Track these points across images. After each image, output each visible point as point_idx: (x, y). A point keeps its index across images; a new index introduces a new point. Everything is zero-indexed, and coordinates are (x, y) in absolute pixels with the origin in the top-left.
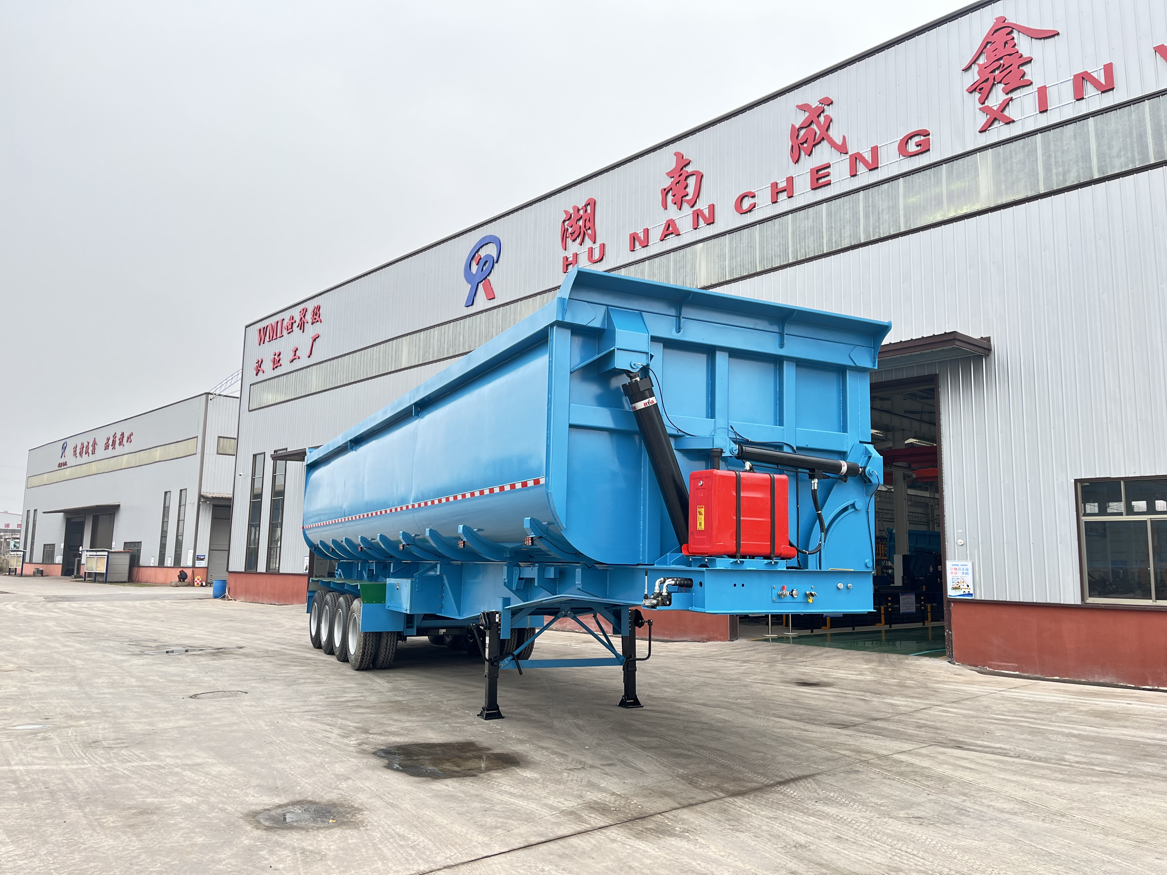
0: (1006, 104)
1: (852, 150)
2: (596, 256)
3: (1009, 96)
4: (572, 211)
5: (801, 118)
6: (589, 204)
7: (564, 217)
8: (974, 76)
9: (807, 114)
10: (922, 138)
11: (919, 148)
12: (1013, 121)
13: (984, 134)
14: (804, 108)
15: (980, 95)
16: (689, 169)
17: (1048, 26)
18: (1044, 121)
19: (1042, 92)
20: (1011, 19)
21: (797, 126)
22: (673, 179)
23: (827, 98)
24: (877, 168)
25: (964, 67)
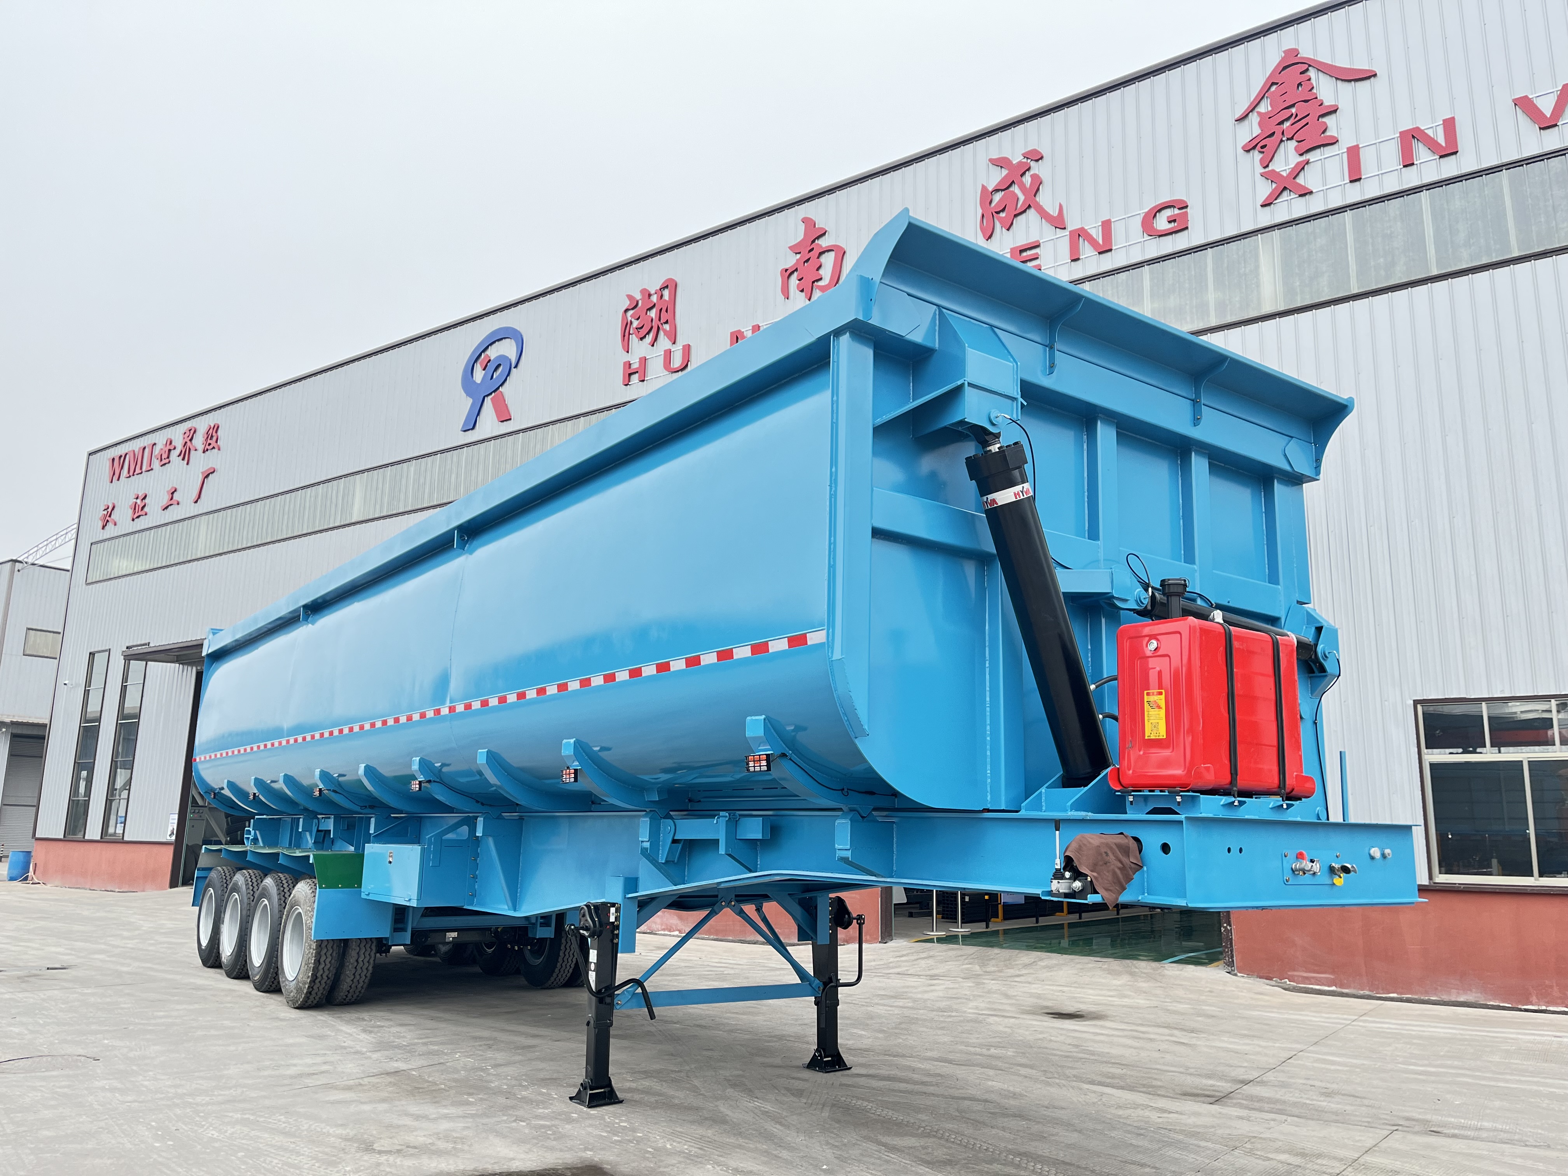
0: (1301, 168)
1: (1073, 224)
2: (677, 362)
3: (1304, 158)
4: (638, 296)
5: (996, 177)
6: (667, 287)
7: (627, 304)
8: (1252, 128)
9: (1005, 172)
10: (1177, 211)
11: (1172, 225)
12: (1311, 193)
13: (1267, 208)
14: (1000, 163)
15: (1261, 155)
16: (824, 243)
17: (1362, 64)
18: (1355, 194)
19: (1354, 153)
20: (1306, 53)
21: (990, 189)
22: (798, 256)
23: (1035, 151)
24: (1110, 250)
25: (1237, 116)
